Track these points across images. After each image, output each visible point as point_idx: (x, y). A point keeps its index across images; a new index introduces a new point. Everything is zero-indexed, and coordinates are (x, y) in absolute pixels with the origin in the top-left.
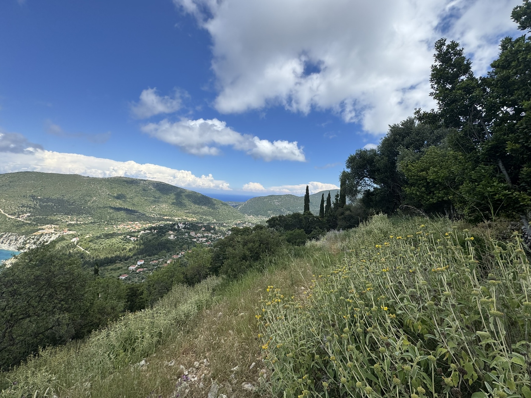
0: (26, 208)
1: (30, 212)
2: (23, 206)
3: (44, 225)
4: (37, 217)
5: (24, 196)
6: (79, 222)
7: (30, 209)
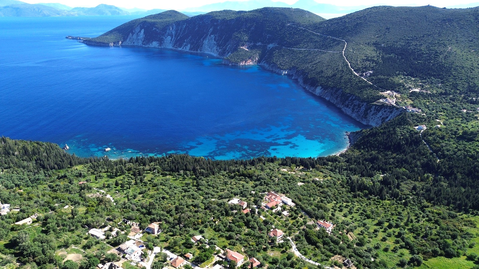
0: (369, 62)
1: (373, 69)
2: (367, 60)
3: (385, 91)
4: (379, 76)
5: (369, 44)
6: (424, 91)
7: (373, 63)
